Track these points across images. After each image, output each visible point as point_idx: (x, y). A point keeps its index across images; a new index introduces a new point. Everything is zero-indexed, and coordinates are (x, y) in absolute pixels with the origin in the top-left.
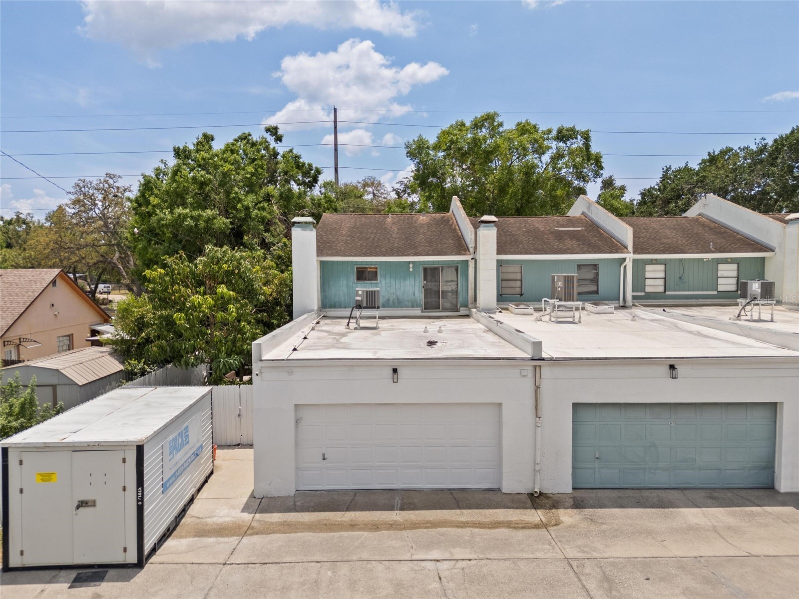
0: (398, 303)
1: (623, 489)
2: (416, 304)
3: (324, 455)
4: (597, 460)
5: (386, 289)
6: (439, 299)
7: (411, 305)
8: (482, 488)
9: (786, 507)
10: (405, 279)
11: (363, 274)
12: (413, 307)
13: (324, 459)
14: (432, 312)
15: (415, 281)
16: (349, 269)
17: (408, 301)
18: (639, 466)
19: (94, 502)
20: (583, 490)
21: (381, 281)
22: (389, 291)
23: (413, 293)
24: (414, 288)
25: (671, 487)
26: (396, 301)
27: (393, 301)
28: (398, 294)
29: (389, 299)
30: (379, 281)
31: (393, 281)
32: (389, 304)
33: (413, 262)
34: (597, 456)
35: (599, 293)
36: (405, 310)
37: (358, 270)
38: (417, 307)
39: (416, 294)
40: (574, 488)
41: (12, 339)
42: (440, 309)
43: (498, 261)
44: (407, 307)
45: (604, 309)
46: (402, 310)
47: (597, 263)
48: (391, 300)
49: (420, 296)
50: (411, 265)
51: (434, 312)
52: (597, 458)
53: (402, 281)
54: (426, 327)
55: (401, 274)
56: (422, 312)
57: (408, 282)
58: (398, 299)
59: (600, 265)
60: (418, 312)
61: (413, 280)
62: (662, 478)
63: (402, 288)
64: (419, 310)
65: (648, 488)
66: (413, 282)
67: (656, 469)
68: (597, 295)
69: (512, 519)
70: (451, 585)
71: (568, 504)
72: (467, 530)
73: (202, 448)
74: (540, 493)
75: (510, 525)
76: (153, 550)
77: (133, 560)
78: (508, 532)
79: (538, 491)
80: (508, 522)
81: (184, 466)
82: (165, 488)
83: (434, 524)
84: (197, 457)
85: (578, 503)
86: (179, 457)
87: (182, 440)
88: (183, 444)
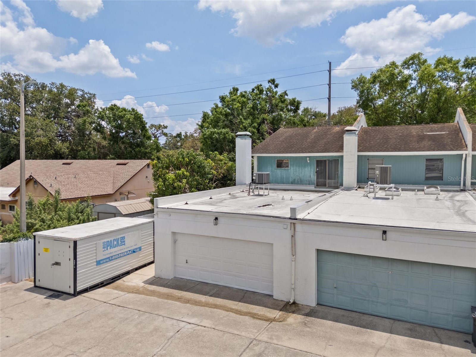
0: (300, 182)
1: (353, 311)
2: (312, 183)
3: (187, 260)
4: (335, 289)
5: (293, 173)
6: (326, 179)
7: (308, 183)
8: (265, 293)
9: (464, 349)
10: (305, 167)
11: (280, 164)
12: (309, 184)
13: (187, 263)
14: (321, 188)
15: (311, 168)
16: (273, 161)
17: (306, 181)
18: (365, 298)
19: (60, 263)
20: (325, 307)
21: (290, 168)
22: (295, 174)
23: (309, 175)
24: (310, 173)
25: (388, 317)
26: (299, 180)
27: (298, 180)
28: (300, 176)
29: (295, 179)
30: (289, 168)
31: (297, 169)
32: (295, 182)
33: (309, 157)
34: (335, 286)
35: (443, 180)
36: (305, 186)
37: (278, 161)
38: (312, 185)
39: (312, 176)
40: (318, 304)
41: (124, 192)
42: (326, 186)
43: (358, 156)
44: (306, 184)
45: (432, 191)
46: (303, 186)
47: (442, 158)
48: (296, 180)
49: (314, 177)
50: (308, 159)
51: (323, 188)
52: (335, 288)
53: (303, 168)
54: (283, 197)
55: (303, 164)
56: (315, 188)
57: (306, 169)
58: (300, 179)
59: (444, 159)
60: (312, 188)
61: (310, 168)
62: (382, 310)
63: (303, 172)
64: (313, 186)
65: (371, 314)
66: (309, 169)
67: (377, 302)
68: (442, 181)
69: (259, 313)
70: (178, 336)
71: (303, 312)
72: (228, 313)
73: (140, 249)
74: (294, 303)
75: (254, 316)
76: (86, 290)
77: (72, 292)
78: (247, 319)
79: (292, 301)
80: (255, 314)
81: (119, 256)
82: (99, 263)
83: (216, 306)
84: (134, 252)
85: (311, 313)
86: (114, 251)
87: (118, 242)
88: (118, 245)
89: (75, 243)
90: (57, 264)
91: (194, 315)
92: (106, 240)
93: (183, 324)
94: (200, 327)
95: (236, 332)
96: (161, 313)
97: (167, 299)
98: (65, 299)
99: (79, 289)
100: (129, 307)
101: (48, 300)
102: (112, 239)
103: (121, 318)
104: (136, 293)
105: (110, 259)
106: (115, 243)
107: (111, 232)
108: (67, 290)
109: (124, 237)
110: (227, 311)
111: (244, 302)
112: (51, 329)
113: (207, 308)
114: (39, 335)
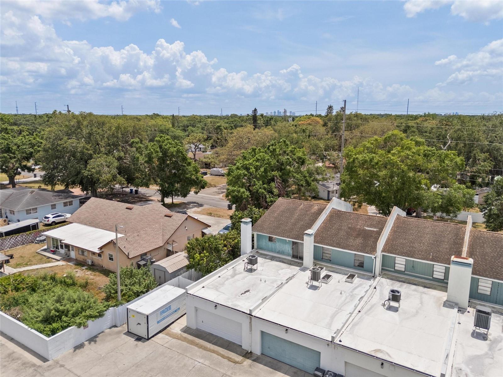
1: (276, 359)
2: (290, 255)
3: (202, 321)
5: (279, 246)
6: (298, 255)
7: (287, 255)
10: (286, 244)
15: (289, 246)
16: (266, 238)
17: (286, 253)
18: (281, 355)
20: (264, 356)
23: (288, 250)
25: (289, 364)
26: (282, 252)
28: (283, 249)
30: (276, 243)
31: (281, 244)
37: (269, 238)
39: (290, 251)
40: (262, 354)
41: (170, 241)
42: (298, 259)
46: (284, 256)
50: (287, 241)
51: (296, 259)
53: (284, 245)
56: (291, 258)
59: (365, 256)
63: (284, 247)
68: (363, 268)
69: (233, 358)
70: (194, 370)
71: (253, 359)
72: (218, 356)
73: (179, 309)
74: (251, 352)
75: (229, 359)
76: (153, 336)
77: (147, 338)
78: (226, 361)
79: (249, 352)
80: (230, 358)
81: (168, 316)
82: (158, 322)
83: (214, 352)
84: (176, 311)
85: (257, 360)
86: (165, 314)
87: (167, 309)
88: (167, 310)
89: (148, 316)
90: (139, 324)
91: (202, 358)
92: (161, 310)
93: (196, 363)
94: (204, 365)
95: (218, 369)
96: (188, 355)
97: (191, 344)
98: (144, 342)
99: (150, 337)
100: (173, 349)
101: (136, 342)
102: (164, 309)
103: (170, 357)
104: (177, 339)
105: (164, 319)
106: (166, 310)
107: (164, 306)
108: (144, 337)
109: (170, 306)
110: (218, 355)
111: (228, 350)
112: (141, 362)
113: (209, 352)
114: (137, 365)
